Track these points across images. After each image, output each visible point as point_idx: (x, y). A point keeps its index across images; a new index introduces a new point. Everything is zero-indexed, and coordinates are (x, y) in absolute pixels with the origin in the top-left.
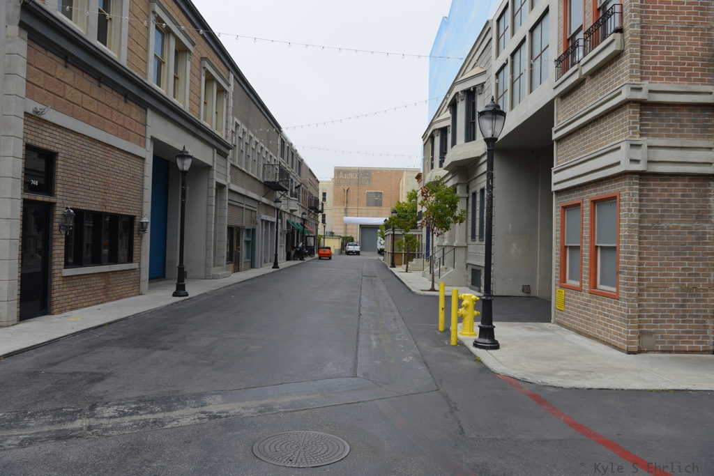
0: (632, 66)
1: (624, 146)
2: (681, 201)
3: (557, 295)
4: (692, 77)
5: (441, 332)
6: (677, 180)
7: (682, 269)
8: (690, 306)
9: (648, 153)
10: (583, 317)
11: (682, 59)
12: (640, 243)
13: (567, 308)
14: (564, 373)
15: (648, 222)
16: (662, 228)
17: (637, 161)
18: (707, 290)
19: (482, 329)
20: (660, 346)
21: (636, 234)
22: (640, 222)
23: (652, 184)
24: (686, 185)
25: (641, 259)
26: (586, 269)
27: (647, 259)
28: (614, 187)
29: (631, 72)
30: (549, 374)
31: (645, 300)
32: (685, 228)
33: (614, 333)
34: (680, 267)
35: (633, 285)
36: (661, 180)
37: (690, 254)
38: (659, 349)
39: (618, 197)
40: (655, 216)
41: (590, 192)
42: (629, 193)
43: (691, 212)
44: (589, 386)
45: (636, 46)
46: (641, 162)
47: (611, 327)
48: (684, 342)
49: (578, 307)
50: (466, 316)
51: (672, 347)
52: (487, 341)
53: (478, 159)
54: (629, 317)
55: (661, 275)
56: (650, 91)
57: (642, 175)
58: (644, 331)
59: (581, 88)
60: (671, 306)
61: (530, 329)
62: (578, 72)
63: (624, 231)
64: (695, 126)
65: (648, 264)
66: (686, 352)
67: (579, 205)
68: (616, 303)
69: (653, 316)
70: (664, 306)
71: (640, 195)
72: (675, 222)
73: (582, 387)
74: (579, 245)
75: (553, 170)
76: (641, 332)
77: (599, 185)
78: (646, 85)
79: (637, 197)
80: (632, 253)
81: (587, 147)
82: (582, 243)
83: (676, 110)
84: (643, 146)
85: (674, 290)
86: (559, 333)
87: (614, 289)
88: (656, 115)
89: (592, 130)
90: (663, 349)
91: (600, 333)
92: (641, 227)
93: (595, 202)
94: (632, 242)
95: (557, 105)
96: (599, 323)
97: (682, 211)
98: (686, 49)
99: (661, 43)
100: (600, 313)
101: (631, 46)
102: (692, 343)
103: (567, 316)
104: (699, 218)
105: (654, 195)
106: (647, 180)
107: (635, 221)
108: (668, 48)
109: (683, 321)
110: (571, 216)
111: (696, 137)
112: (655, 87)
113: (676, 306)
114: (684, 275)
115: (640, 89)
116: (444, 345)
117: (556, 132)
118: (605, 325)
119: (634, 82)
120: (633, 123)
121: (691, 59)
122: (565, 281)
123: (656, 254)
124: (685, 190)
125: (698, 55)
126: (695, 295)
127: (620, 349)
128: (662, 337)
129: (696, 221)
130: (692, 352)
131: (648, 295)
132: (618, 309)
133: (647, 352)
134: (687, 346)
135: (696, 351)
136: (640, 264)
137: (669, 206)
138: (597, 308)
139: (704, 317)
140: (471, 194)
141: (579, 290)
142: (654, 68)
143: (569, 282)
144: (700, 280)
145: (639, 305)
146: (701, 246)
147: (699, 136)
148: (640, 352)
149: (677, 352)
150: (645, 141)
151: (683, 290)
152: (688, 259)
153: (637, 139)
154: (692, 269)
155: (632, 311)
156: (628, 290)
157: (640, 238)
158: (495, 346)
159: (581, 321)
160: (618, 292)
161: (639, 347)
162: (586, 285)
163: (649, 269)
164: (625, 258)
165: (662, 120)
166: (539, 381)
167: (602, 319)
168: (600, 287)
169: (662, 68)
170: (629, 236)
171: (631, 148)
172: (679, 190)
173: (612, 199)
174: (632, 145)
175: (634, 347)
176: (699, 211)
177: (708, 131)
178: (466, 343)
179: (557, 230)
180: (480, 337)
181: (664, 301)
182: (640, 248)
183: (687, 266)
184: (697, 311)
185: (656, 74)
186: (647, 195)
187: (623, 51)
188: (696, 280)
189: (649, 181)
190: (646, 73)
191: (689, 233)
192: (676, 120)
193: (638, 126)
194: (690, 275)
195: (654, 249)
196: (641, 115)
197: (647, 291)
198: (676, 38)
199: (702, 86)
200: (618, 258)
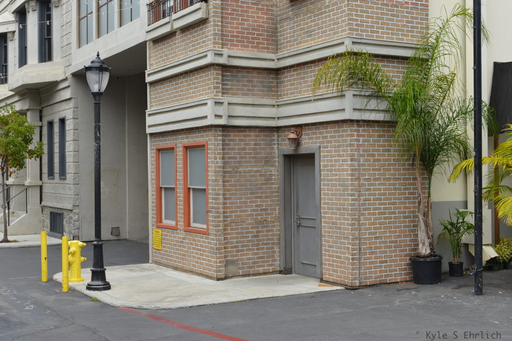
0: (215, 34)
1: (210, 103)
2: (254, 149)
3: (155, 236)
4: (260, 46)
5: (45, 282)
6: (250, 131)
7: (256, 206)
8: (262, 236)
9: (228, 108)
10: (179, 254)
11: (253, 29)
12: (224, 186)
13: (164, 247)
14: (170, 299)
15: (230, 168)
16: (240, 172)
17: (220, 116)
18: (273, 222)
19: (94, 273)
20: (241, 271)
21: (221, 178)
22: (223, 167)
23: (232, 135)
24: (257, 136)
25: (225, 199)
26: (180, 209)
27: (230, 199)
28: (202, 136)
29: (215, 39)
30: (159, 301)
31: (229, 234)
32: (257, 171)
33: (207, 265)
34: (254, 204)
35: (219, 222)
36: (239, 131)
37: (261, 193)
38: (241, 274)
39: (206, 146)
40: (235, 162)
41: (183, 139)
42: (215, 143)
43: (261, 158)
44: (190, 305)
45: (218, 17)
46: (223, 117)
47: (204, 259)
48: (258, 266)
49: (175, 245)
50: (73, 262)
51: (250, 271)
52: (100, 283)
53: (56, 83)
54: (217, 249)
55: (241, 211)
56: (229, 56)
57: (224, 127)
58: (229, 260)
59: (173, 38)
60: (248, 237)
61: (131, 270)
62: (170, 24)
63: (211, 176)
64: (263, 86)
65: (230, 204)
66: (260, 274)
67: (173, 149)
68: (207, 238)
69: (235, 247)
70: (243, 237)
71: (223, 145)
72: (251, 166)
73: (185, 306)
74: (174, 186)
75: (148, 112)
76: (227, 261)
77: (190, 133)
78: (226, 52)
79: (221, 147)
80: (218, 194)
81: (179, 96)
82: (176, 185)
83: (249, 72)
84: (224, 103)
85: (250, 224)
86: (158, 271)
87: (205, 226)
88: (234, 76)
89: (183, 81)
90: (243, 274)
91: (194, 266)
92: (225, 172)
93: (186, 148)
94: (218, 185)
95: (149, 48)
96: (194, 257)
97: (255, 158)
98: (256, 21)
99: (237, 15)
100: (194, 249)
101: (214, 16)
102: (264, 266)
103: (165, 255)
104: (266, 162)
105: (234, 145)
106: (228, 131)
107: (220, 167)
108: (242, 20)
109: (258, 249)
110: (165, 158)
111: (263, 96)
112: (233, 53)
113: (252, 237)
114: (257, 210)
115: (222, 55)
116: (56, 293)
117: (149, 75)
118: (199, 258)
119: (216, 49)
120: (217, 83)
121: (259, 30)
122: (161, 221)
123: (236, 194)
124: (256, 140)
125: (263, 27)
126: (265, 227)
127: (211, 278)
128: (243, 264)
129: (265, 165)
130: (265, 273)
131: (232, 229)
132: (209, 243)
133: (231, 277)
134: (261, 269)
135: (268, 273)
136: (225, 203)
137: (245, 154)
138: (191, 244)
139: (272, 244)
140: (45, 123)
141: (174, 229)
142: (232, 36)
143: (166, 222)
144: (269, 214)
145: (225, 239)
146: (268, 186)
147: (265, 95)
148: (226, 278)
149: (254, 275)
150: (226, 99)
151: (256, 223)
152: (260, 197)
153: (220, 97)
154: (262, 205)
155: (220, 244)
156: (216, 226)
157: (224, 182)
158: (107, 287)
159: (177, 258)
160: (208, 229)
161: (225, 273)
162: (181, 224)
163: (231, 208)
164: (213, 199)
165: (239, 81)
166: (153, 306)
167: (196, 253)
168: (193, 225)
169: (238, 37)
170: (215, 180)
171: (215, 105)
172: (252, 140)
173: (202, 147)
174: (215, 102)
175: (222, 275)
176: (267, 157)
177: (271, 91)
178: (78, 288)
179: (152, 172)
180: (93, 279)
181: (243, 233)
182: (224, 190)
183: (259, 203)
184: (267, 240)
185: (233, 41)
186: (228, 145)
187: (208, 19)
188: (266, 214)
189: (230, 132)
190: (226, 40)
191: (260, 175)
192: (248, 81)
193: (221, 86)
194: (261, 210)
195: (235, 190)
196: (223, 76)
197: (230, 226)
198: (248, 12)
199: (268, 54)
200: (207, 199)
